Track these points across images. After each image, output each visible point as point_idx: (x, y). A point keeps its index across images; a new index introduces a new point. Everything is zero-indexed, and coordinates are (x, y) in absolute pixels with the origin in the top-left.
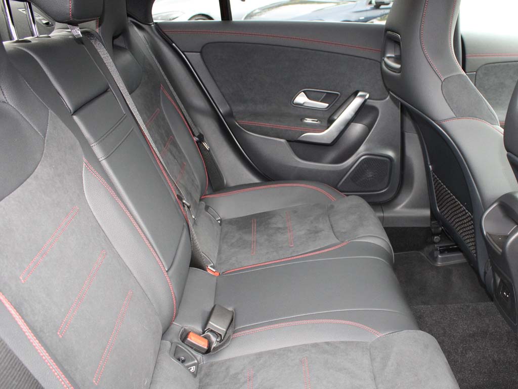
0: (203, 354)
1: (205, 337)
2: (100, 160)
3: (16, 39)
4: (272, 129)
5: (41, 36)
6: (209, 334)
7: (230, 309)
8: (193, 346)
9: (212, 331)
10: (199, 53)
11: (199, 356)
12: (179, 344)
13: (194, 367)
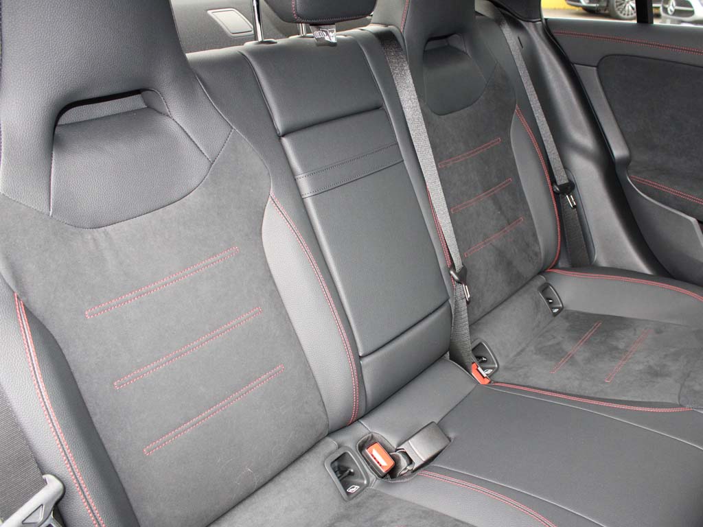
0: (379, 476)
1: (393, 458)
2: (303, 197)
3: (260, 39)
4: (675, 198)
5: (308, 35)
6: (400, 455)
7: (452, 435)
8: (369, 461)
9: (405, 454)
10: (595, 68)
11: (373, 477)
12: (350, 450)
13: (358, 487)
